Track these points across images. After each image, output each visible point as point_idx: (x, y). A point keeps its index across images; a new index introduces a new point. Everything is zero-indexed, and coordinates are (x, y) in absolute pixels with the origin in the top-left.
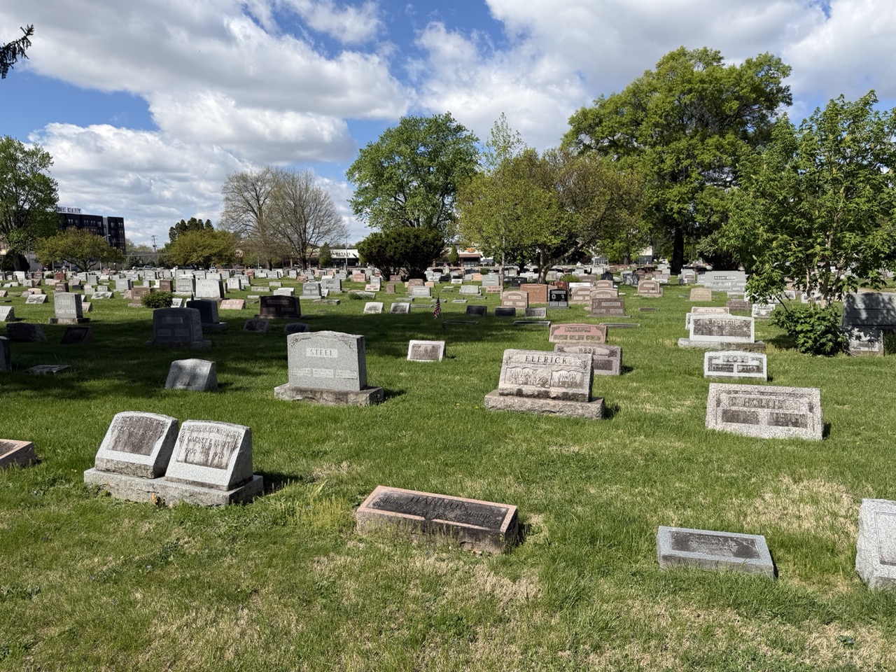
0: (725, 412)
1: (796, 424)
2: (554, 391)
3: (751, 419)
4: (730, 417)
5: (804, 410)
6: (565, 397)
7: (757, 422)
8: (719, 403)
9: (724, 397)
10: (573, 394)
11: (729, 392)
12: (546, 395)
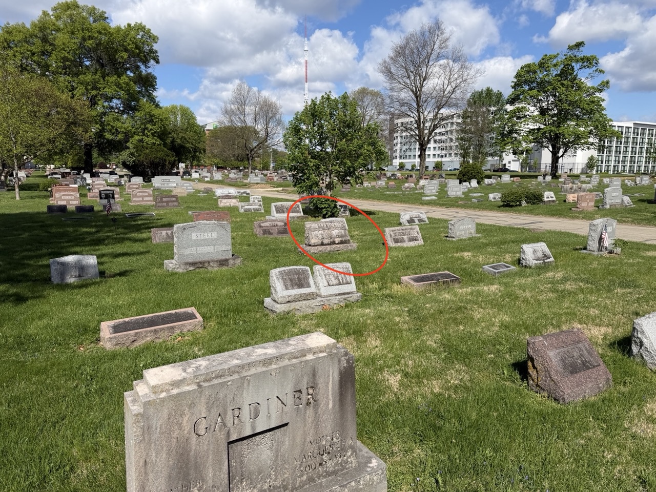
0: (394, 239)
1: (416, 240)
2: (337, 240)
3: (402, 241)
4: (396, 241)
5: (416, 234)
6: (341, 242)
7: (405, 242)
8: (391, 236)
9: (392, 233)
10: (345, 241)
11: (393, 231)
12: (334, 243)
